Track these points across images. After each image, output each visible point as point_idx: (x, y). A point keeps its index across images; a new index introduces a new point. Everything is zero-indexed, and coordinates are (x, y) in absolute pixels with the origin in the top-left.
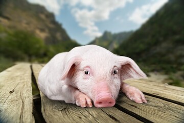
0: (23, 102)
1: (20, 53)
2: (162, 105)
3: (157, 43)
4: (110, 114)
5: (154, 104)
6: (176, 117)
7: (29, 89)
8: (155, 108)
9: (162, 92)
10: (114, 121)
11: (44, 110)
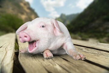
0: (6, 52)
1: (10, 28)
2: (97, 53)
3: (93, 21)
4: (64, 58)
5: (92, 52)
6: (106, 58)
7: (12, 45)
8: (93, 54)
9: (96, 46)
10: (66, 61)
11: (20, 56)
